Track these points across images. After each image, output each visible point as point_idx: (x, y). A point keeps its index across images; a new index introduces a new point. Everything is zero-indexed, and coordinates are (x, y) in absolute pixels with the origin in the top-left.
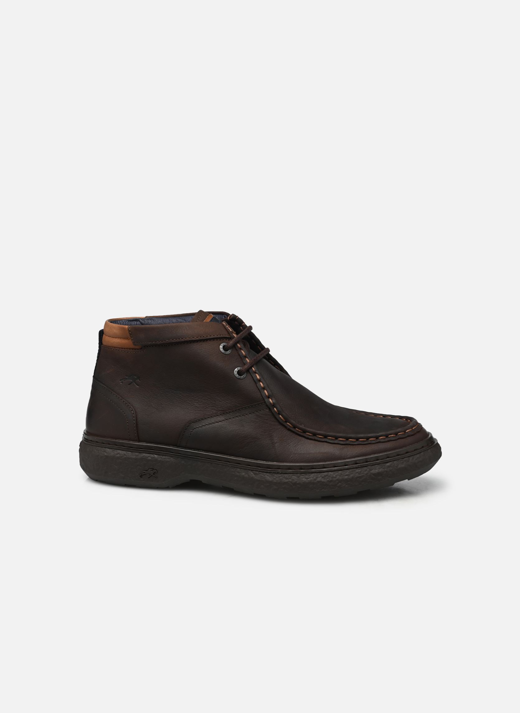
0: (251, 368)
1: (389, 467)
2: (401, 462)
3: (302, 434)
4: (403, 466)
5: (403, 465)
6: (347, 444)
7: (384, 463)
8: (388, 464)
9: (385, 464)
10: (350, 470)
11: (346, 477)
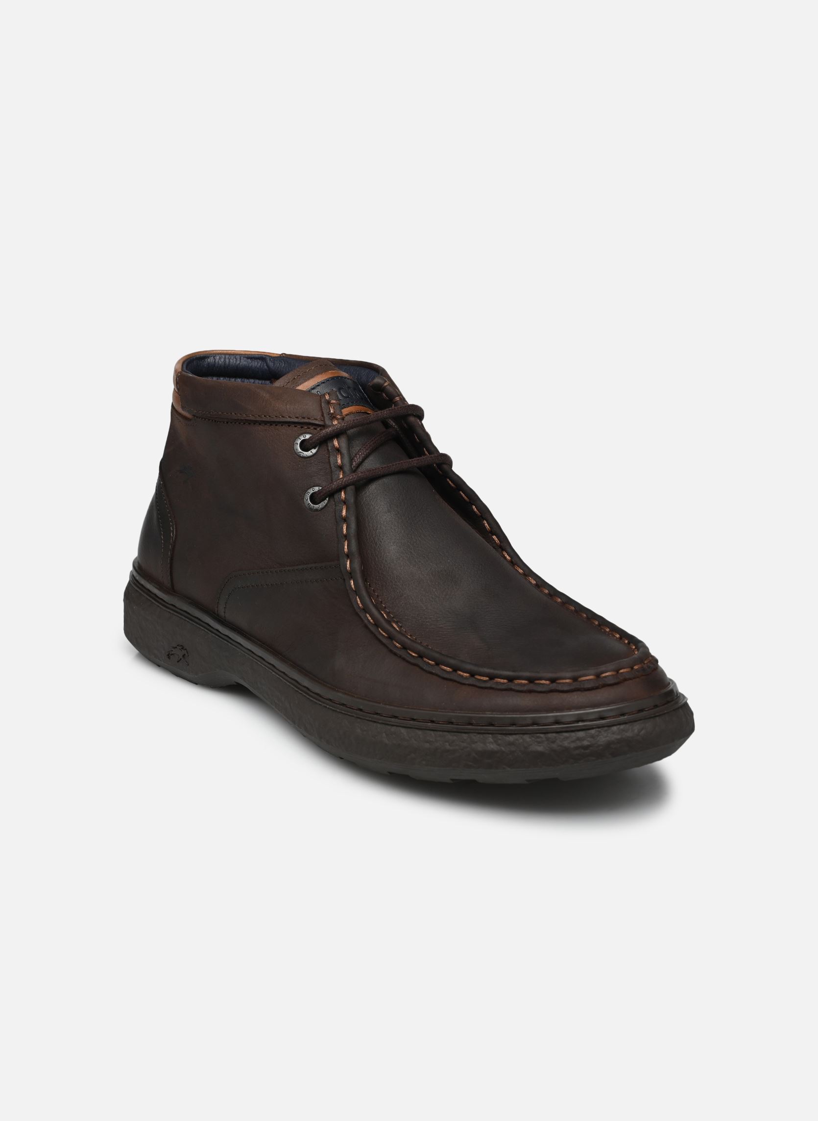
0: (339, 490)
1: (511, 744)
2: (539, 740)
3: (384, 641)
4: (540, 748)
5: (540, 746)
6: (451, 680)
7: (504, 734)
8: (511, 738)
9: (504, 737)
10: (439, 733)
11: (427, 745)
